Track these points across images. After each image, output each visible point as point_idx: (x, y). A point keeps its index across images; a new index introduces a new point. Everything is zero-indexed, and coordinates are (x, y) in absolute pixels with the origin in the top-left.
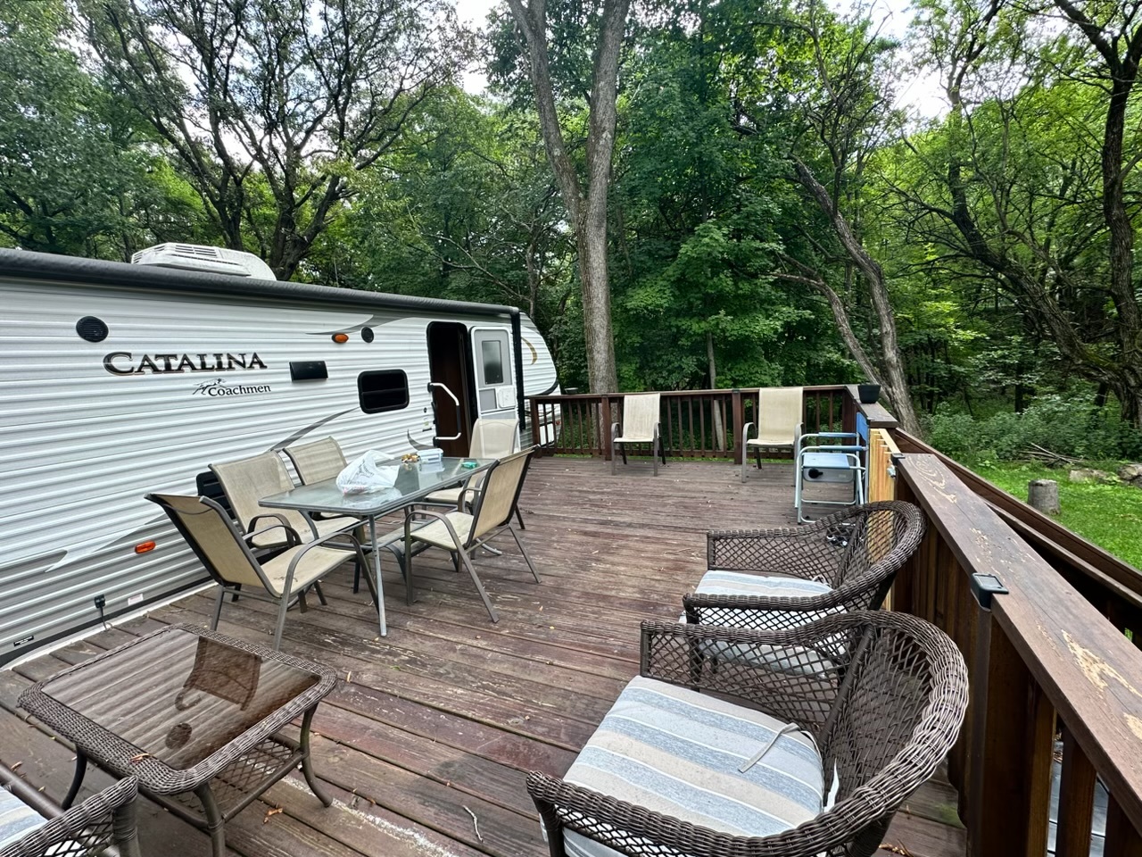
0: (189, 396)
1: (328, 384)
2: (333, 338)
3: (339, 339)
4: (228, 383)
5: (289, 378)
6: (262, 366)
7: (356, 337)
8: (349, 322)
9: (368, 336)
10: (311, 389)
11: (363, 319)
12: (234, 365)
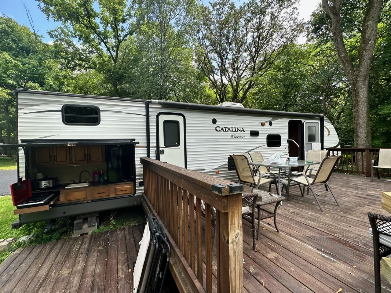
0: (229, 137)
1: (259, 137)
2: (261, 124)
3: (263, 124)
4: (237, 135)
5: (249, 135)
6: (244, 131)
7: (267, 124)
8: (266, 119)
9: (271, 124)
10: (255, 139)
11: (269, 119)
12: (238, 131)
